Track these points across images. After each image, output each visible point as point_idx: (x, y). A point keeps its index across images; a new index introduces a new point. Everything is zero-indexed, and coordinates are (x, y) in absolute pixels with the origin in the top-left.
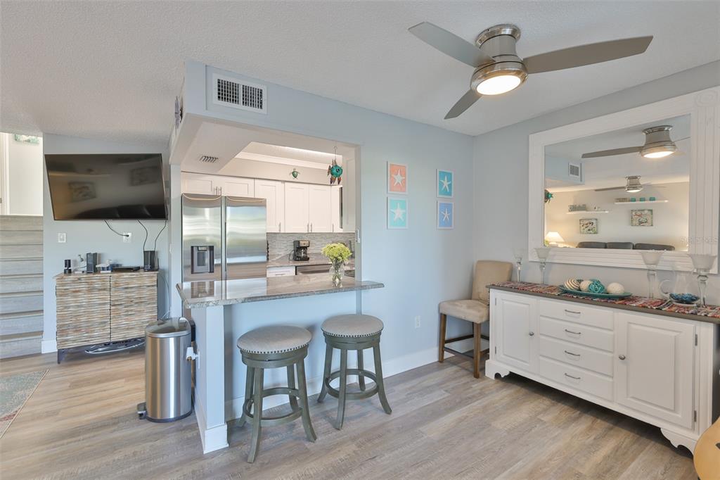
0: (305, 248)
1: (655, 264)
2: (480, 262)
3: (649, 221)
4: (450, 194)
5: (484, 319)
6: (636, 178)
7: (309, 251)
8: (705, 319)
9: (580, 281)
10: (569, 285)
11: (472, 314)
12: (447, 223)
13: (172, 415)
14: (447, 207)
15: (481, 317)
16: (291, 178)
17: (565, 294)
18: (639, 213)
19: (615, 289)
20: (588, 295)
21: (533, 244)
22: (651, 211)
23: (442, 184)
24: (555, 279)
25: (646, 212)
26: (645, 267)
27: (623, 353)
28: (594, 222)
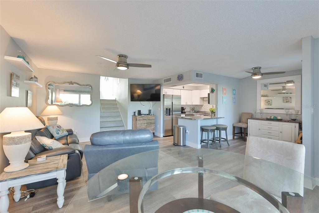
0: (184, 109)
1: (288, 112)
2: (242, 113)
3: (290, 101)
4: (235, 95)
5: (246, 127)
6: (285, 87)
7: (185, 110)
8: (297, 123)
9: (271, 117)
10: (268, 117)
11: (243, 126)
12: (235, 103)
13: (182, 145)
14: (235, 98)
15: (246, 126)
16: (182, 88)
17: (268, 119)
18: (286, 98)
19: (279, 118)
20: (273, 120)
21: (258, 108)
22: (291, 97)
23: (233, 92)
24: (264, 117)
25: (289, 98)
26: (286, 113)
27: (281, 131)
28: (270, 101)
